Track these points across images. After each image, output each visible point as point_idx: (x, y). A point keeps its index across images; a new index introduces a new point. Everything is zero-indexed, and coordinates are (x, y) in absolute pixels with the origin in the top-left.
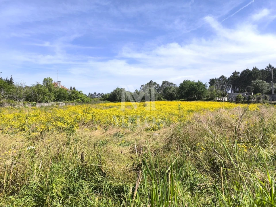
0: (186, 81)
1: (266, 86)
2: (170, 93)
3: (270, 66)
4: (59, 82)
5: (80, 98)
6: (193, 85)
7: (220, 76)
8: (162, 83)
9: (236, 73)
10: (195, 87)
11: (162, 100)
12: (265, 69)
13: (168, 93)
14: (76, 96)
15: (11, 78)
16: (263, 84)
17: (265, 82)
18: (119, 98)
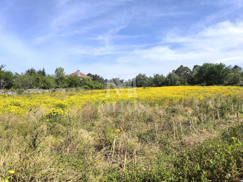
0: (207, 64)
2: (192, 78)
4: (79, 71)
5: (88, 84)
6: (213, 68)
8: (193, 67)
10: (215, 70)
11: (185, 85)
13: (190, 77)
15: (43, 69)
18: (139, 83)
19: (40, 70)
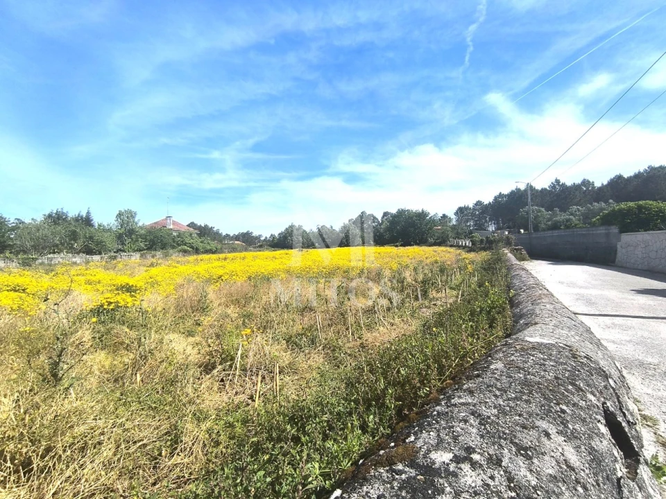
0: (402, 210)
1: (544, 218)
2: (380, 233)
3: (557, 181)
4: (170, 217)
5: (190, 244)
6: (412, 218)
7: (475, 202)
8: (382, 215)
9: (501, 195)
10: (414, 221)
12: (548, 189)
14: (182, 242)
15: (88, 213)
16: (539, 214)
17: (543, 209)
19: (79, 214)
